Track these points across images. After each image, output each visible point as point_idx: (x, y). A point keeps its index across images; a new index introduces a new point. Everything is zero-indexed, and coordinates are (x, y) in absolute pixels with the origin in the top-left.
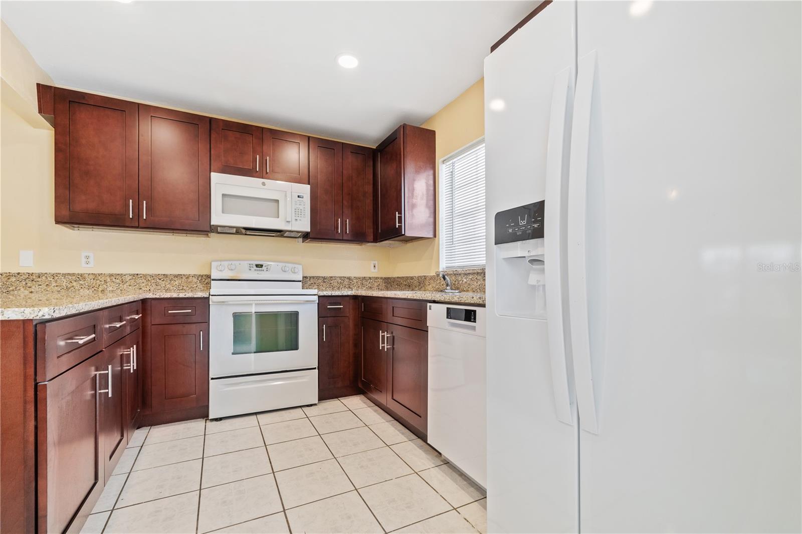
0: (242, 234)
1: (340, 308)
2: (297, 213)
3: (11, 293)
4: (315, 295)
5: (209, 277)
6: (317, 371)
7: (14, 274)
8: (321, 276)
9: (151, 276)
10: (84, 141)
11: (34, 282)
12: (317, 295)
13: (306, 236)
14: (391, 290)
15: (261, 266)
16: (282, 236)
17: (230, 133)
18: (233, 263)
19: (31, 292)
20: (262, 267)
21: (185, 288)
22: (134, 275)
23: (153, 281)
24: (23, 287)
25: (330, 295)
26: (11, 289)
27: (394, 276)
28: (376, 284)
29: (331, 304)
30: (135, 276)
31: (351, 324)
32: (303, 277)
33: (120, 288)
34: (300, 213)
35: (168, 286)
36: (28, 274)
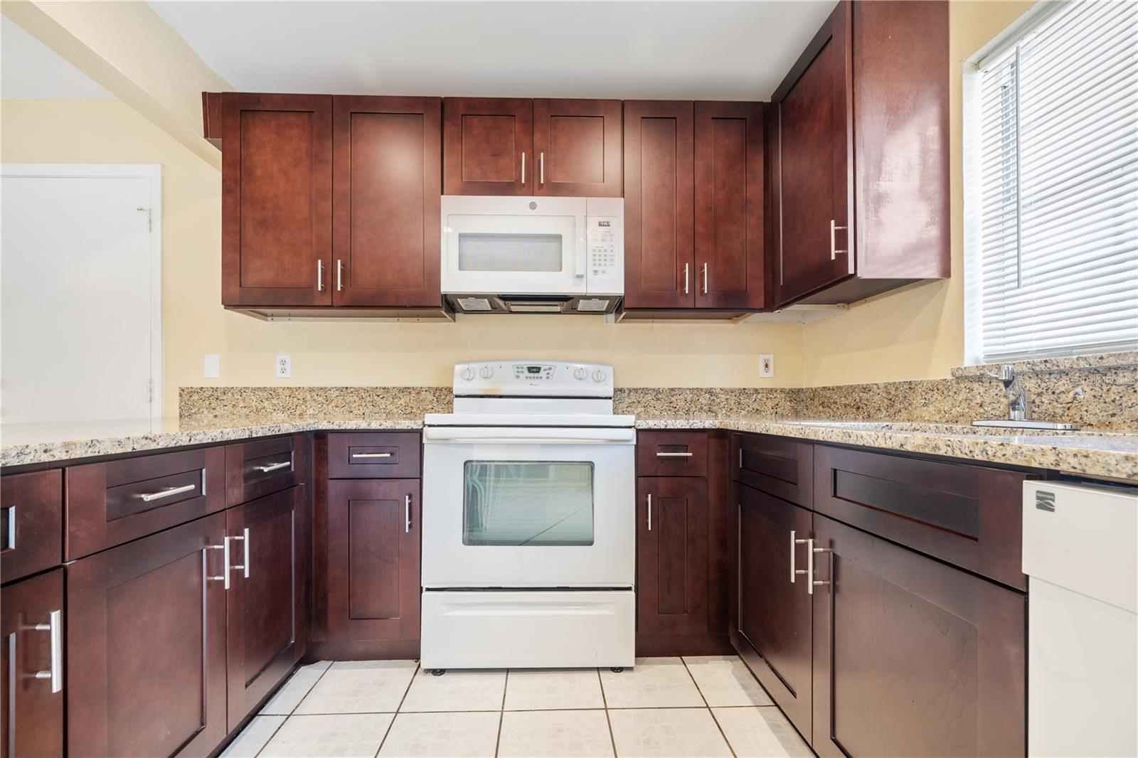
0: (501, 312)
1: (687, 457)
2: (597, 258)
3: (194, 416)
4: (630, 427)
5: (450, 390)
6: (632, 594)
7: (197, 389)
8: (650, 387)
9: (366, 391)
10: (259, 172)
11: (218, 401)
12: (634, 427)
13: (619, 307)
14: (806, 417)
15: (538, 370)
16: (573, 311)
17: (475, 120)
18: (490, 364)
19: (216, 416)
20: (538, 372)
21: (414, 410)
22: (341, 389)
23: (368, 398)
24: (207, 409)
25: (662, 427)
26: (193, 411)
27: (814, 386)
28: (770, 404)
29: (667, 448)
30: (344, 390)
31: (712, 496)
32: (616, 390)
33: (324, 412)
34: (603, 258)
35: (390, 407)
36: (212, 390)
